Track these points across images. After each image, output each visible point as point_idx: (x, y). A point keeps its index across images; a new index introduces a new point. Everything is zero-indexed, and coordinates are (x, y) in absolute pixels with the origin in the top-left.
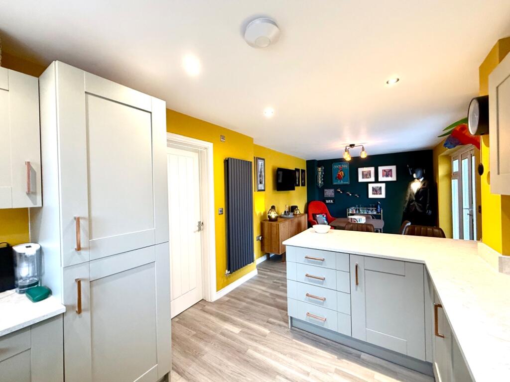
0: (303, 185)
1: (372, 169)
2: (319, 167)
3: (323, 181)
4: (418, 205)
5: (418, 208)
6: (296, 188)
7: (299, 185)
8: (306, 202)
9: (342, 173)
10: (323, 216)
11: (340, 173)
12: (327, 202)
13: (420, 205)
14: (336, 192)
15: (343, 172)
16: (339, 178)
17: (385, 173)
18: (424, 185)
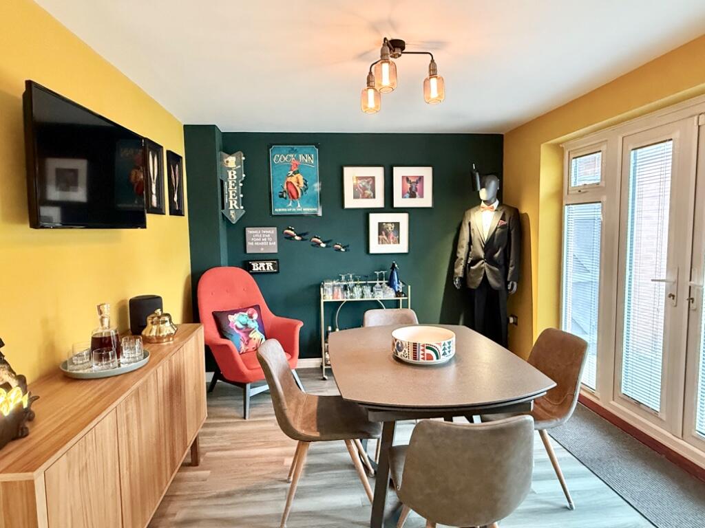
0: (176, 212)
1: (378, 173)
2: (230, 154)
3: (244, 202)
4: (490, 269)
5: (491, 279)
6: (150, 218)
7: (159, 211)
8: (189, 271)
9: (297, 180)
10: (251, 317)
11: (293, 180)
12: (256, 267)
13: (496, 269)
14: (283, 239)
15: (301, 178)
16: (290, 194)
17: (409, 185)
18: (503, 218)
